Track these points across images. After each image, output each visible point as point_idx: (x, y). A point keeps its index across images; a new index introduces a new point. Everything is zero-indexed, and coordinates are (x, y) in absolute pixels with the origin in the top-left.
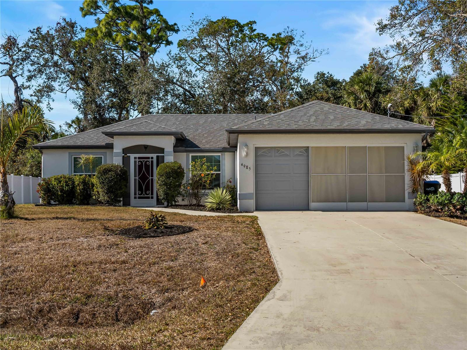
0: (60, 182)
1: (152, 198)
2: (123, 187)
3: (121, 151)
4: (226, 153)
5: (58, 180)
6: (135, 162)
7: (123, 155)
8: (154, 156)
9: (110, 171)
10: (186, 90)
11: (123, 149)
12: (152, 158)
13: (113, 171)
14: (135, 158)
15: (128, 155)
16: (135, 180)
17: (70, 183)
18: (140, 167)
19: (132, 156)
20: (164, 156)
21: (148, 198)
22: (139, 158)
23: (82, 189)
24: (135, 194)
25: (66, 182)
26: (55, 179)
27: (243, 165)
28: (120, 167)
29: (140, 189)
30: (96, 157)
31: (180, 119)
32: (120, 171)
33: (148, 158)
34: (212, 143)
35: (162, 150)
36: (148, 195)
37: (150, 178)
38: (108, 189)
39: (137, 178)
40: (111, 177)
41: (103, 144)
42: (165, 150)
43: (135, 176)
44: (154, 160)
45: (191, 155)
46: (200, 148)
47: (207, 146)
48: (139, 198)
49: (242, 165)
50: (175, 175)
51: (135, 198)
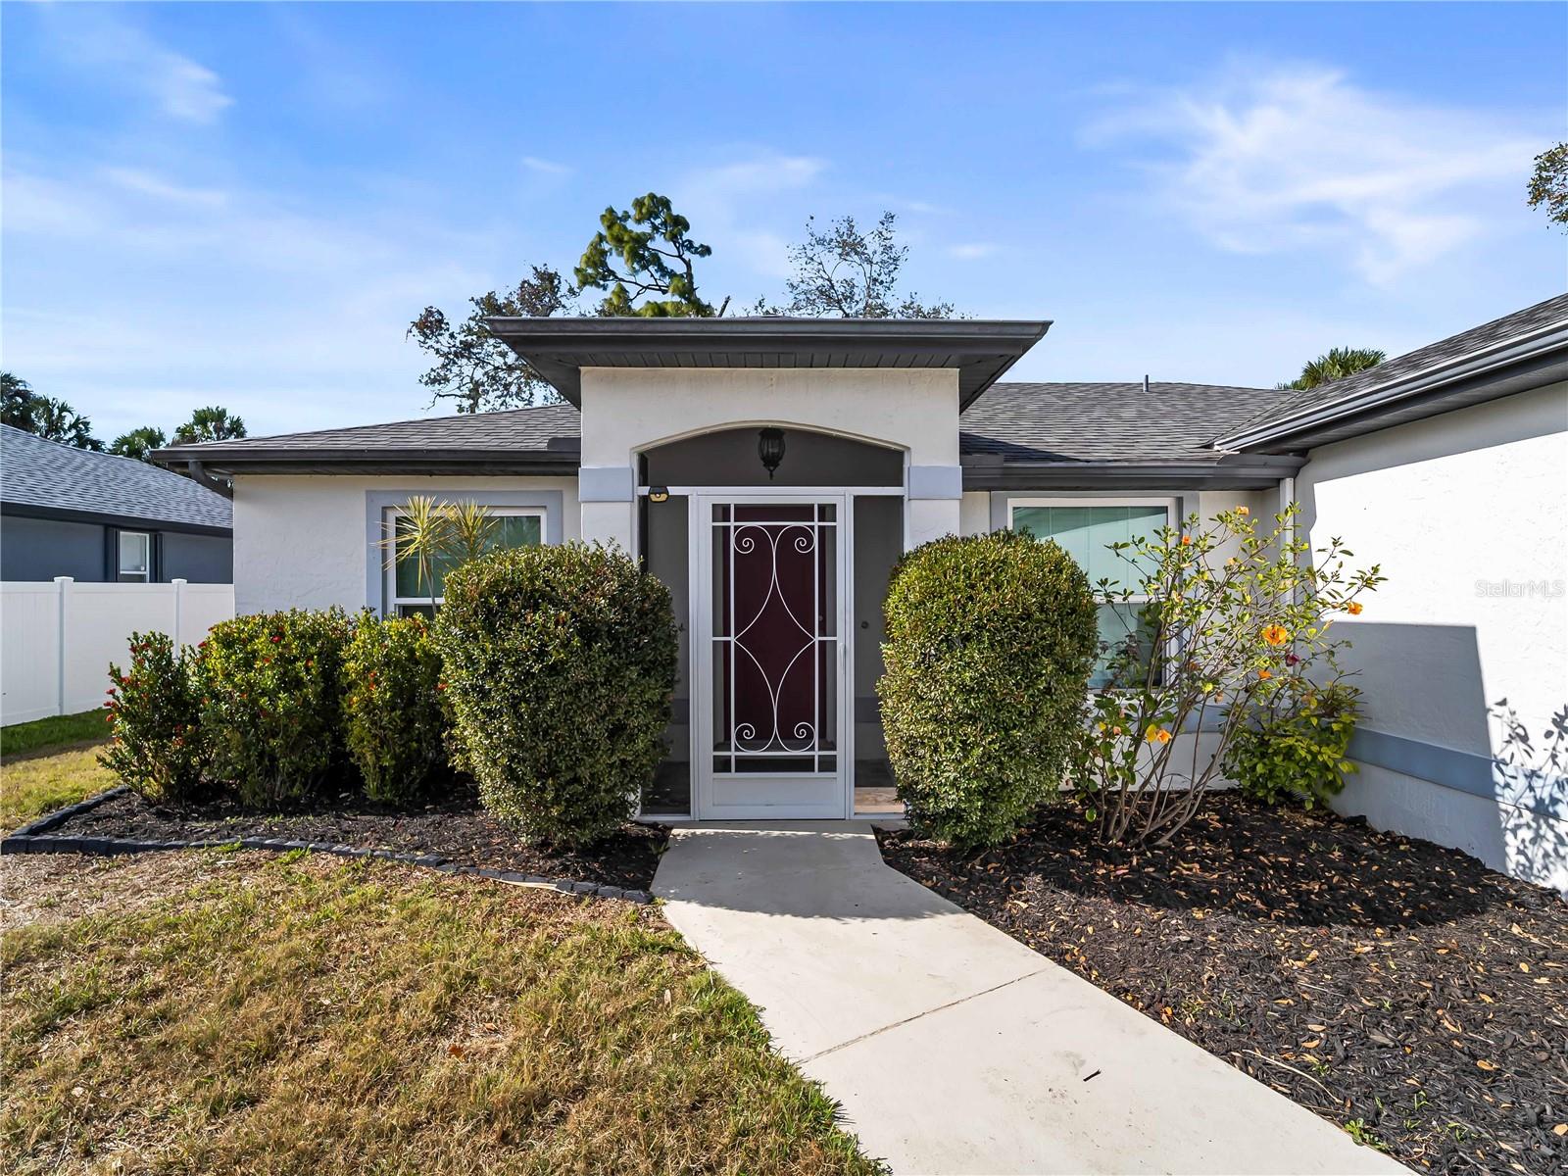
1: (829, 765)
3: (629, 465)
4: (1203, 494)
6: (720, 536)
7: (645, 490)
8: (843, 498)
11: (642, 454)
12: (827, 511)
14: (721, 512)
15: (674, 491)
16: (720, 650)
18: (753, 568)
19: (701, 501)
20: (899, 499)
21: (805, 765)
22: (745, 512)
24: (721, 741)
28: (618, 565)
32: (612, 597)
33: (805, 512)
36: (800, 745)
37: (817, 639)
39: (732, 639)
41: (542, 445)
42: (911, 462)
43: (719, 628)
44: (838, 524)
45: (1013, 502)
46: (1076, 460)
47: (1109, 456)
48: (744, 765)
51: (722, 765)
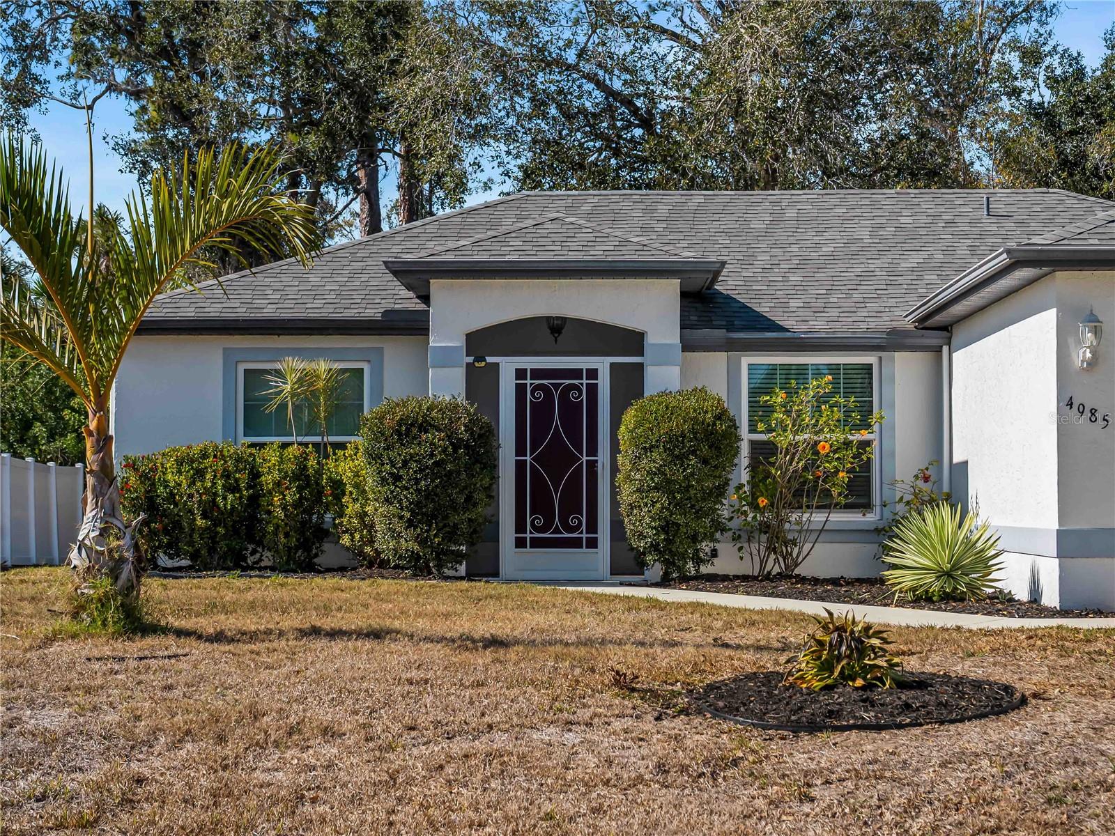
0: (200, 473)
1: (593, 543)
2: (477, 496)
3: (460, 342)
4: (897, 354)
5: (193, 465)
6: (520, 390)
7: (470, 359)
8: (602, 364)
9: (425, 426)
10: (615, 95)
11: (467, 335)
12: (593, 373)
13: (439, 430)
14: (520, 373)
15: (490, 359)
16: (520, 466)
17: (243, 477)
18: (542, 411)
19: (508, 366)
20: (641, 365)
21: (576, 543)
22: (537, 373)
23: (296, 505)
24: (520, 527)
25: (227, 475)
26: (180, 463)
27: (1075, 407)
29: (542, 504)
30: (344, 371)
31: (663, 210)
32: (465, 426)
33: (577, 373)
34: (834, 313)
35: (633, 341)
36: (571, 529)
37: (585, 458)
38: (418, 504)
39: (528, 458)
40: (432, 455)
41: (373, 312)
42: (650, 340)
43: (520, 450)
44: (600, 382)
45: (746, 360)
46: (787, 330)
47: (819, 325)
48: (536, 543)
49: (1070, 405)
50: (705, 449)
51: (520, 543)
